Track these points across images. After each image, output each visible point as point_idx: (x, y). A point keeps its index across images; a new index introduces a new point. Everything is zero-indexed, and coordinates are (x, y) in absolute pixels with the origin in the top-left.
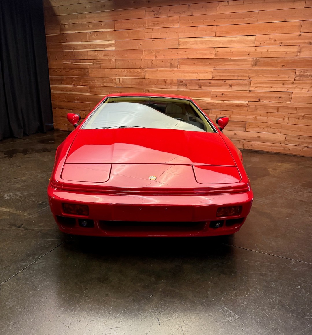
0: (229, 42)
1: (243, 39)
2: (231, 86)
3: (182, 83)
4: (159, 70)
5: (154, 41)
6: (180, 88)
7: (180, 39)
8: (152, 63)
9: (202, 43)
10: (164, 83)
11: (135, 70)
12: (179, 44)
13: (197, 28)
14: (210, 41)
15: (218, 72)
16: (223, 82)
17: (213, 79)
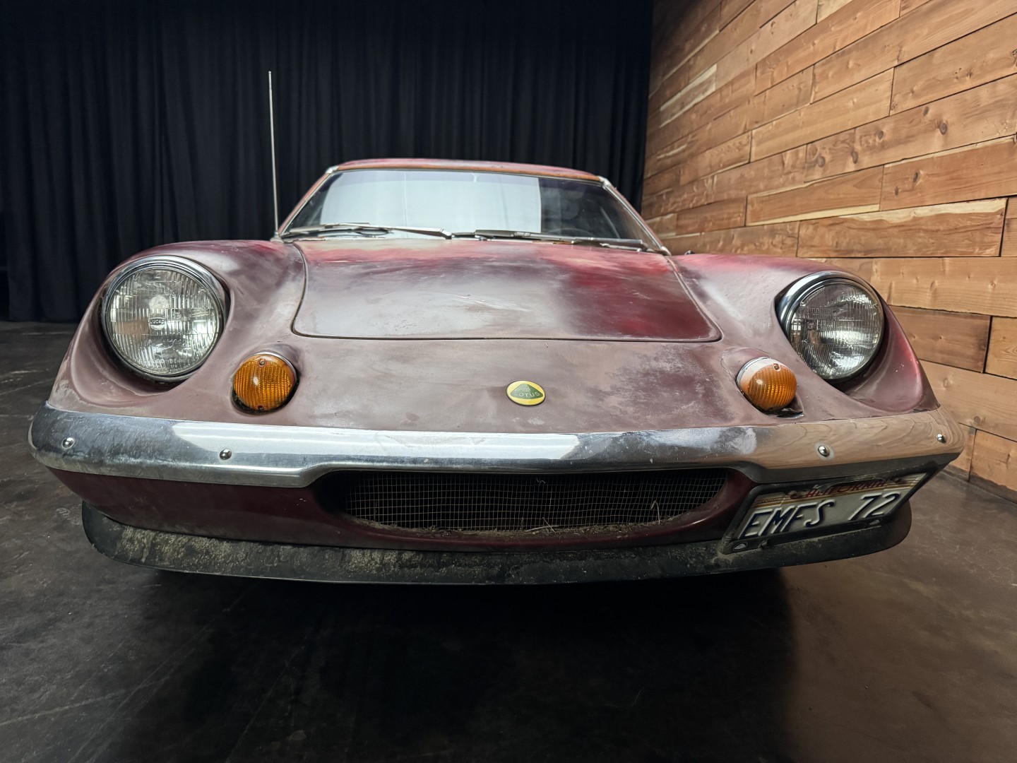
2: (943, 128)
3: (815, 157)
4: (774, 123)
5: (774, 26)
6: (810, 178)
10: (780, 168)
11: (737, 141)
17: (892, 113)
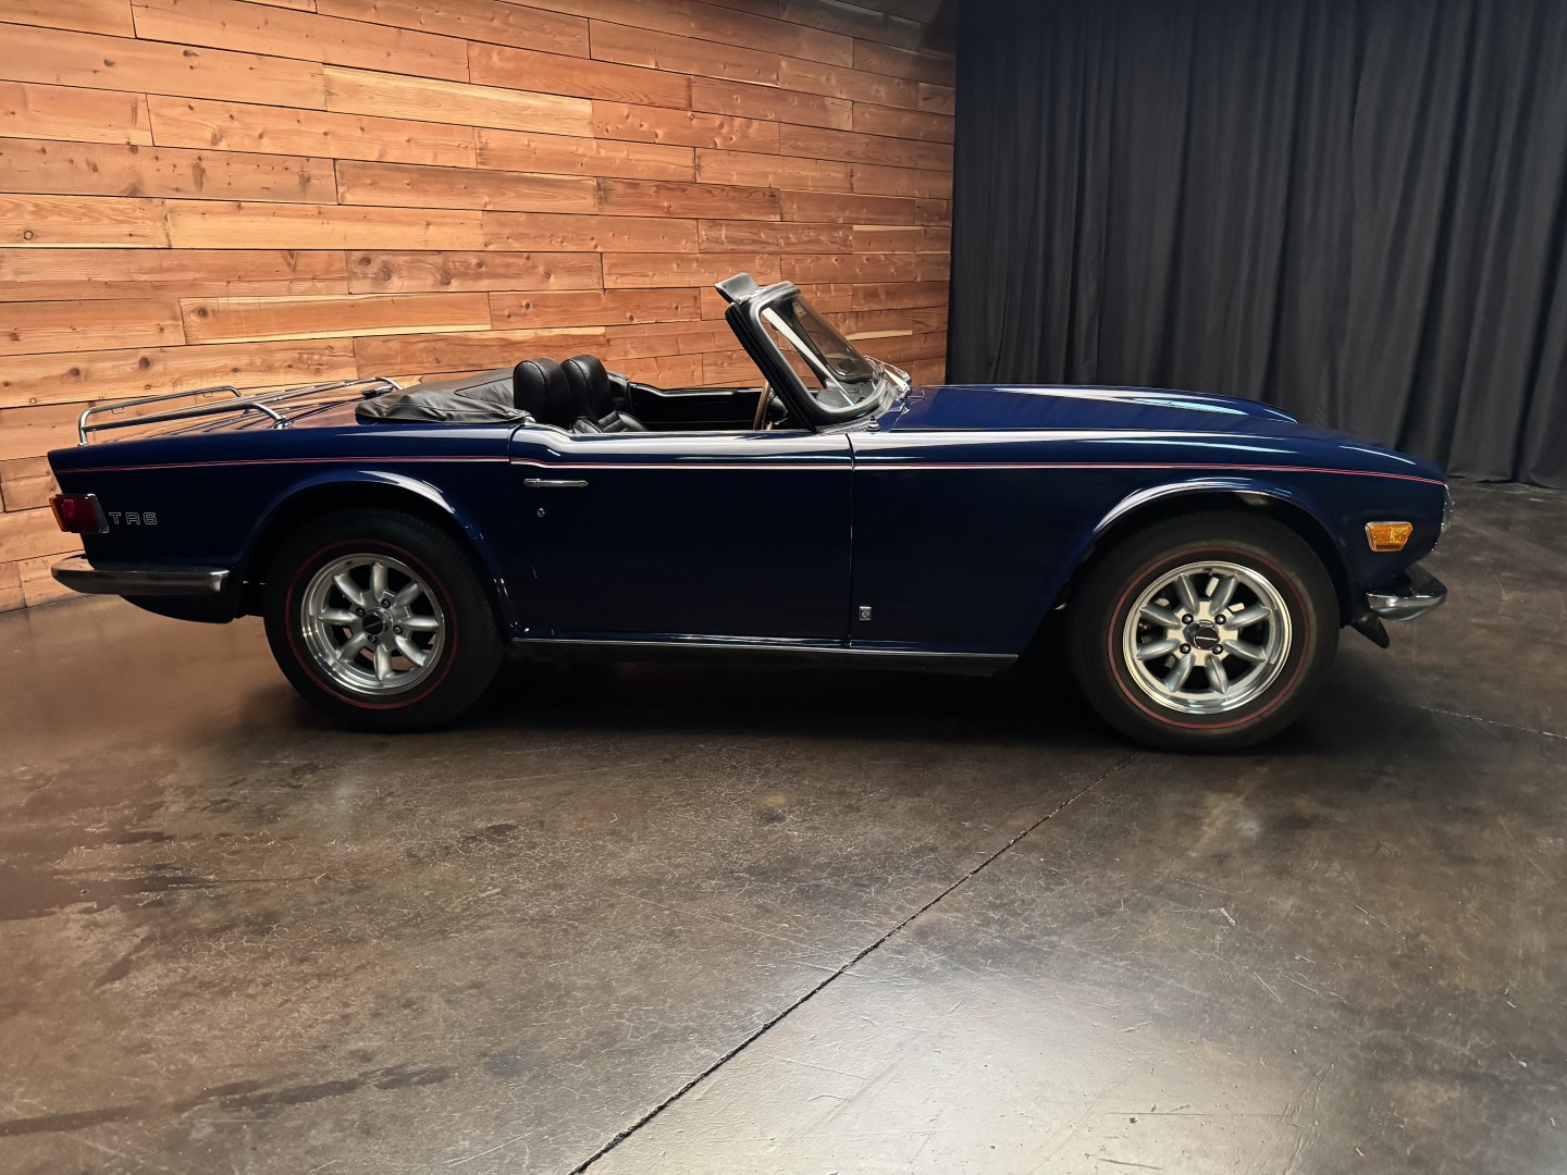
0: (519, 112)
1: (558, 106)
2: (548, 275)
4: (245, 205)
7: (328, 71)
8: (203, 170)
9: (426, 100)
12: (329, 93)
13: (400, 34)
14: (454, 96)
15: (501, 224)
16: (521, 262)
17: (487, 249)
